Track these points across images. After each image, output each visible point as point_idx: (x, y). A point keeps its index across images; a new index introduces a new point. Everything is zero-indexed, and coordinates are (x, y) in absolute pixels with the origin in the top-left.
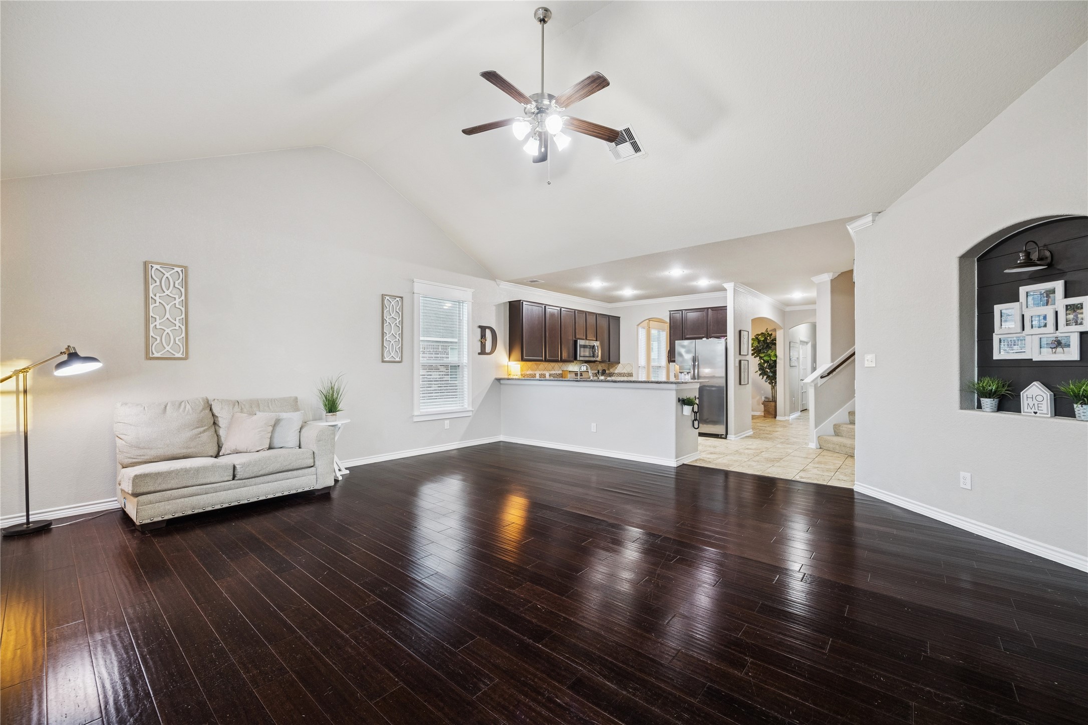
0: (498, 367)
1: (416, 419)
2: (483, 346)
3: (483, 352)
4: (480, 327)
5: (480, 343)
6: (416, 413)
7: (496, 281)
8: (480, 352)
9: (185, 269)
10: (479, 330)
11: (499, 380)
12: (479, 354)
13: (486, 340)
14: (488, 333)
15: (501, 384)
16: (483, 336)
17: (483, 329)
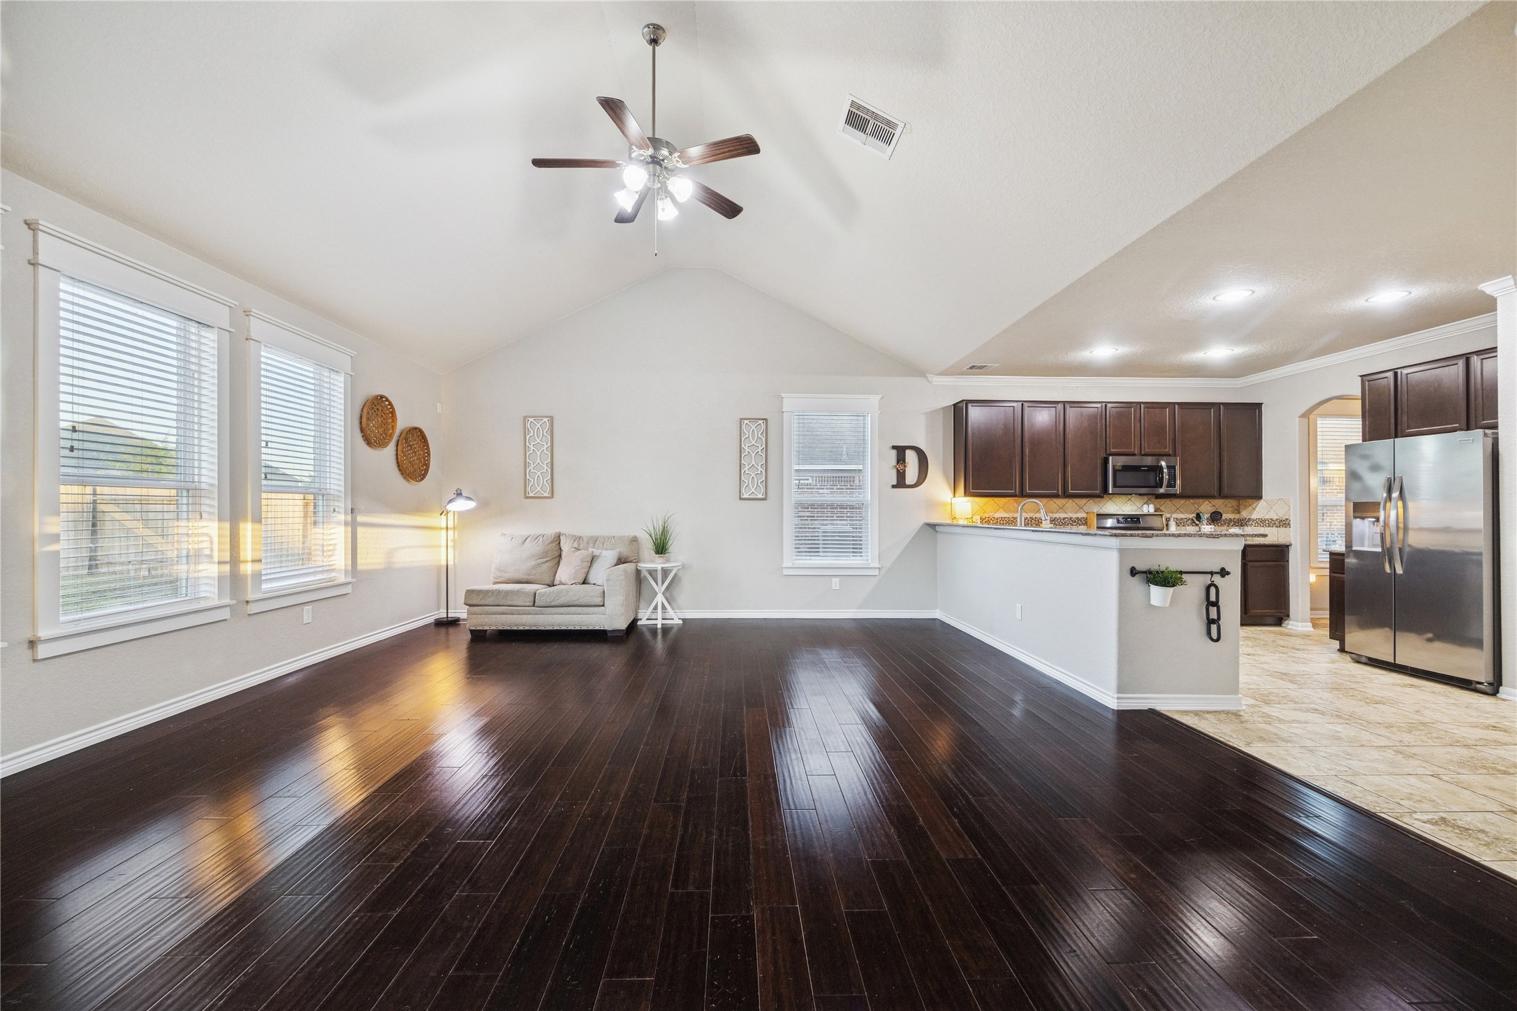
0: (932, 504)
1: (786, 572)
2: (901, 476)
3: (901, 483)
4: (894, 447)
5: (894, 472)
6: (785, 564)
7: (926, 377)
8: (895, 483)
9: (551, 419)
10: (894, 452)
11: (933, 526)
12: (893, 487)
13: (905, 466)
14: (911, 457)
15: (937, 532)
16: (901, 459)
17: (901, 451)
